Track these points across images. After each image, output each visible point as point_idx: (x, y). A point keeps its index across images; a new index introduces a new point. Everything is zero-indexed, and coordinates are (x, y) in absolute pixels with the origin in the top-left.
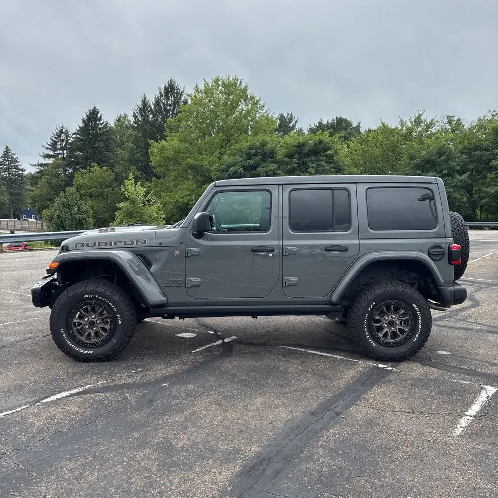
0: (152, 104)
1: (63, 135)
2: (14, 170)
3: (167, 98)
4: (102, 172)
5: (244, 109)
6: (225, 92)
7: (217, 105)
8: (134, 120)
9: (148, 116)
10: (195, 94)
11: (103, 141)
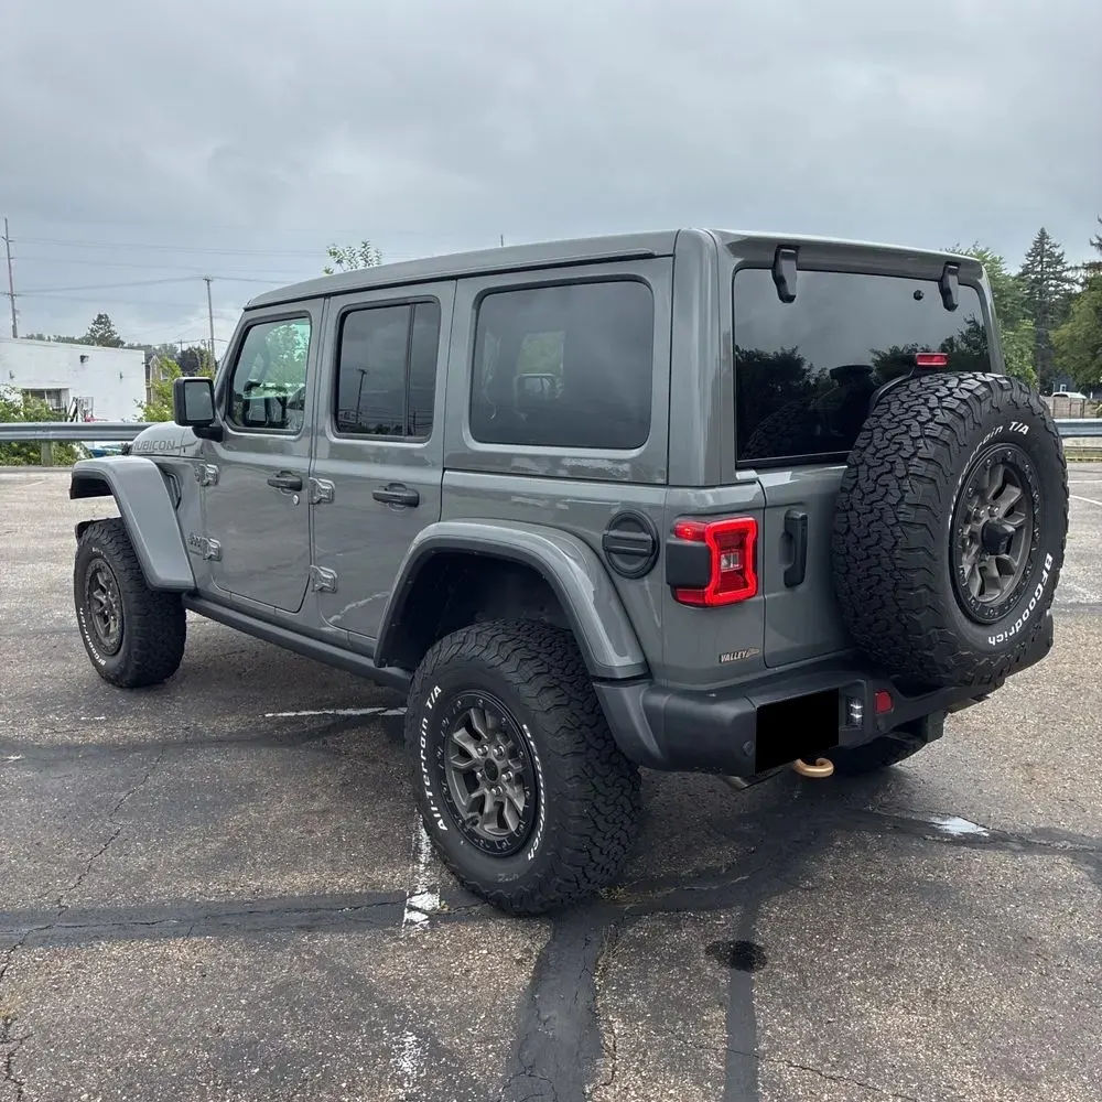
2: (1054, 282)
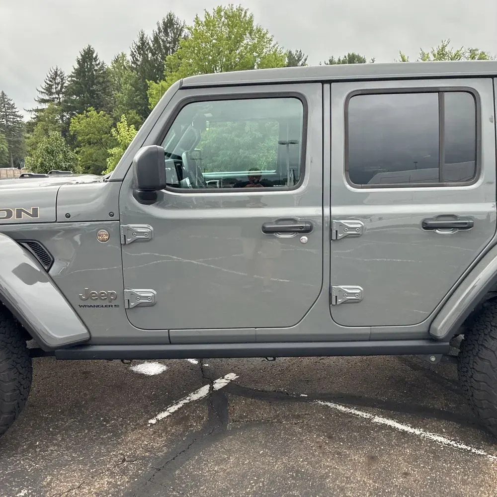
0: (150, 42)
1: (58, 77)
2: (12, 117)
3: (167, 34)
4: (100, 116)
5: (250, 43)
6: (229, 25)
7: (219, 39)
8: (132, 60)
9: (146, 55)
10: (196, 27)
11: (100, 84)
